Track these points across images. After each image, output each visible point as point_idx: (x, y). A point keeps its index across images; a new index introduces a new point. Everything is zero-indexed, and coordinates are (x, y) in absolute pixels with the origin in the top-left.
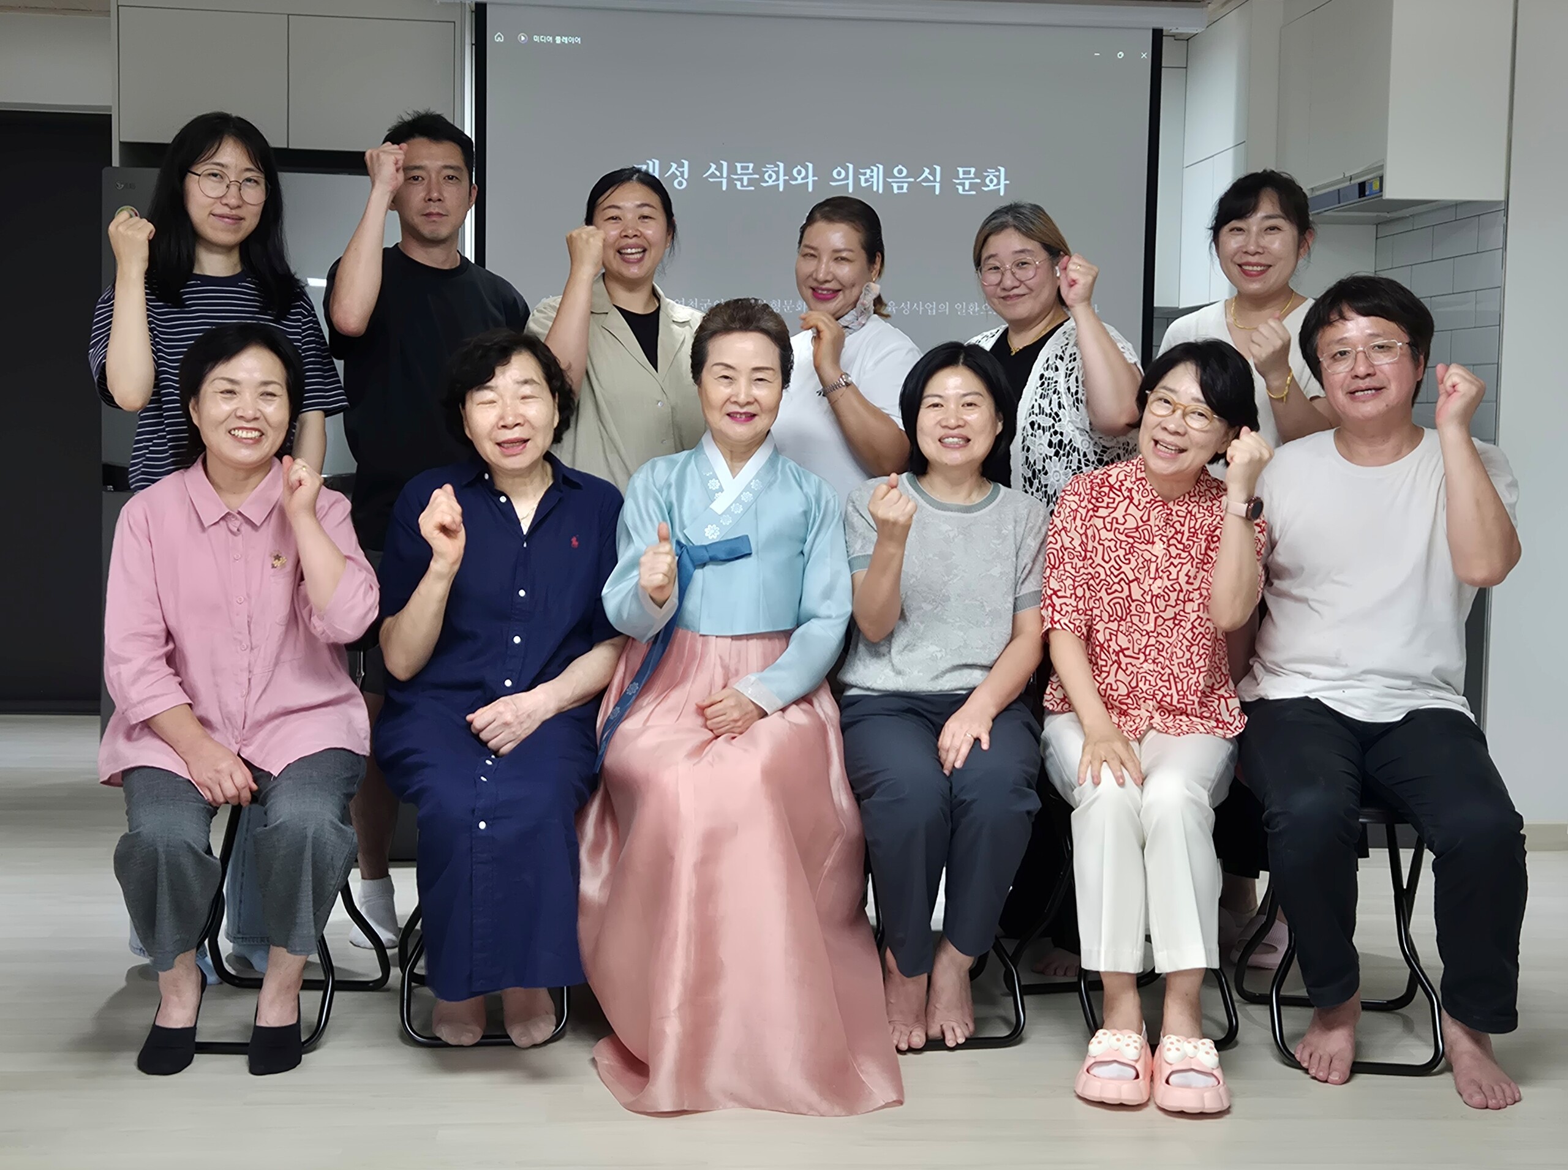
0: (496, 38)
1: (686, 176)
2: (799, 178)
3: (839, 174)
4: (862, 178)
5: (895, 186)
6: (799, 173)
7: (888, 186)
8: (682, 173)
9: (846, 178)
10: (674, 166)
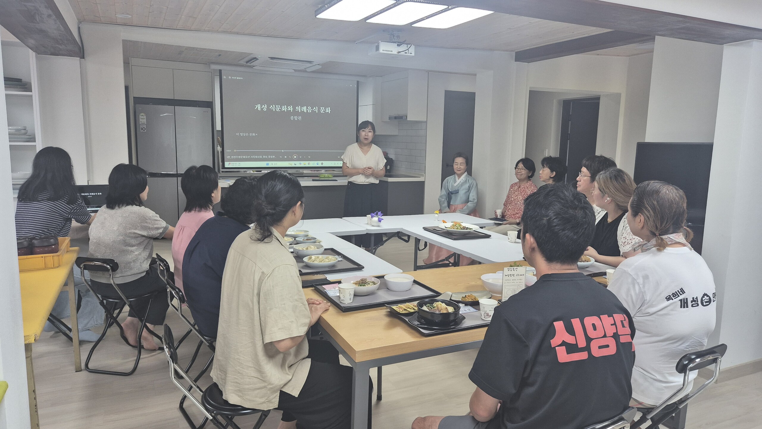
0: (224, 77)
1: (266, 108)
2: (289, 109)
3: (297, 108)
4: (302, 109)
5: (309, 111)
6: (289, 108)
7: (307, 111)
8: (265, 107)
9: (299, 109)
10: (263, 106)
